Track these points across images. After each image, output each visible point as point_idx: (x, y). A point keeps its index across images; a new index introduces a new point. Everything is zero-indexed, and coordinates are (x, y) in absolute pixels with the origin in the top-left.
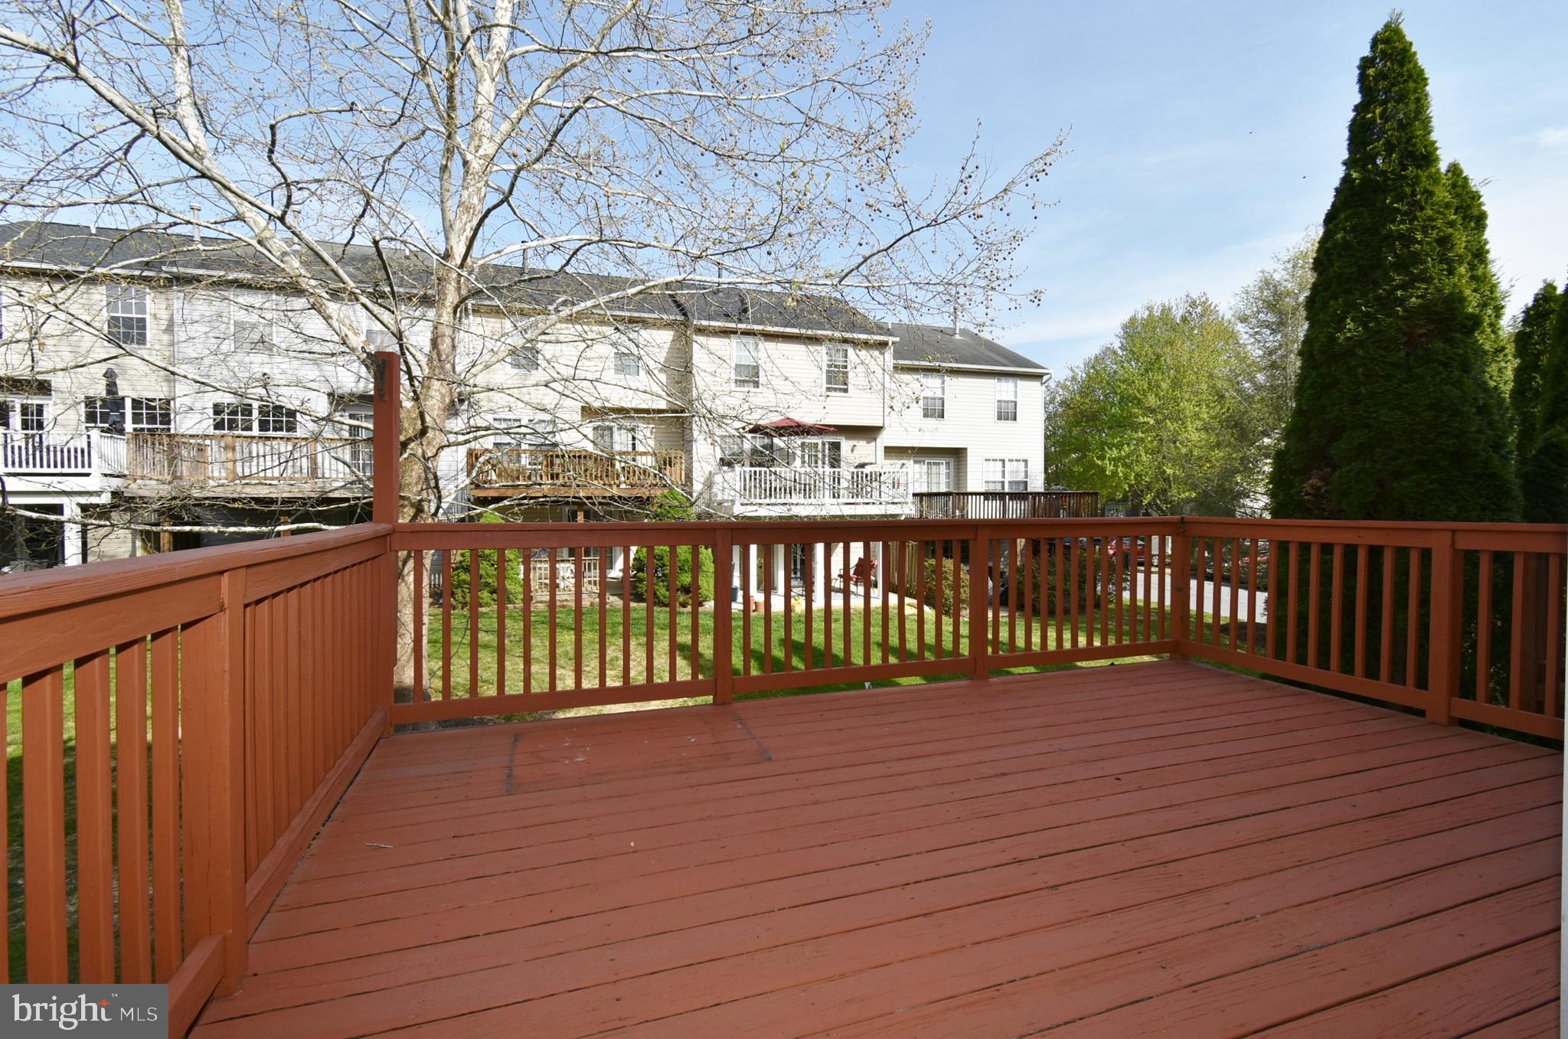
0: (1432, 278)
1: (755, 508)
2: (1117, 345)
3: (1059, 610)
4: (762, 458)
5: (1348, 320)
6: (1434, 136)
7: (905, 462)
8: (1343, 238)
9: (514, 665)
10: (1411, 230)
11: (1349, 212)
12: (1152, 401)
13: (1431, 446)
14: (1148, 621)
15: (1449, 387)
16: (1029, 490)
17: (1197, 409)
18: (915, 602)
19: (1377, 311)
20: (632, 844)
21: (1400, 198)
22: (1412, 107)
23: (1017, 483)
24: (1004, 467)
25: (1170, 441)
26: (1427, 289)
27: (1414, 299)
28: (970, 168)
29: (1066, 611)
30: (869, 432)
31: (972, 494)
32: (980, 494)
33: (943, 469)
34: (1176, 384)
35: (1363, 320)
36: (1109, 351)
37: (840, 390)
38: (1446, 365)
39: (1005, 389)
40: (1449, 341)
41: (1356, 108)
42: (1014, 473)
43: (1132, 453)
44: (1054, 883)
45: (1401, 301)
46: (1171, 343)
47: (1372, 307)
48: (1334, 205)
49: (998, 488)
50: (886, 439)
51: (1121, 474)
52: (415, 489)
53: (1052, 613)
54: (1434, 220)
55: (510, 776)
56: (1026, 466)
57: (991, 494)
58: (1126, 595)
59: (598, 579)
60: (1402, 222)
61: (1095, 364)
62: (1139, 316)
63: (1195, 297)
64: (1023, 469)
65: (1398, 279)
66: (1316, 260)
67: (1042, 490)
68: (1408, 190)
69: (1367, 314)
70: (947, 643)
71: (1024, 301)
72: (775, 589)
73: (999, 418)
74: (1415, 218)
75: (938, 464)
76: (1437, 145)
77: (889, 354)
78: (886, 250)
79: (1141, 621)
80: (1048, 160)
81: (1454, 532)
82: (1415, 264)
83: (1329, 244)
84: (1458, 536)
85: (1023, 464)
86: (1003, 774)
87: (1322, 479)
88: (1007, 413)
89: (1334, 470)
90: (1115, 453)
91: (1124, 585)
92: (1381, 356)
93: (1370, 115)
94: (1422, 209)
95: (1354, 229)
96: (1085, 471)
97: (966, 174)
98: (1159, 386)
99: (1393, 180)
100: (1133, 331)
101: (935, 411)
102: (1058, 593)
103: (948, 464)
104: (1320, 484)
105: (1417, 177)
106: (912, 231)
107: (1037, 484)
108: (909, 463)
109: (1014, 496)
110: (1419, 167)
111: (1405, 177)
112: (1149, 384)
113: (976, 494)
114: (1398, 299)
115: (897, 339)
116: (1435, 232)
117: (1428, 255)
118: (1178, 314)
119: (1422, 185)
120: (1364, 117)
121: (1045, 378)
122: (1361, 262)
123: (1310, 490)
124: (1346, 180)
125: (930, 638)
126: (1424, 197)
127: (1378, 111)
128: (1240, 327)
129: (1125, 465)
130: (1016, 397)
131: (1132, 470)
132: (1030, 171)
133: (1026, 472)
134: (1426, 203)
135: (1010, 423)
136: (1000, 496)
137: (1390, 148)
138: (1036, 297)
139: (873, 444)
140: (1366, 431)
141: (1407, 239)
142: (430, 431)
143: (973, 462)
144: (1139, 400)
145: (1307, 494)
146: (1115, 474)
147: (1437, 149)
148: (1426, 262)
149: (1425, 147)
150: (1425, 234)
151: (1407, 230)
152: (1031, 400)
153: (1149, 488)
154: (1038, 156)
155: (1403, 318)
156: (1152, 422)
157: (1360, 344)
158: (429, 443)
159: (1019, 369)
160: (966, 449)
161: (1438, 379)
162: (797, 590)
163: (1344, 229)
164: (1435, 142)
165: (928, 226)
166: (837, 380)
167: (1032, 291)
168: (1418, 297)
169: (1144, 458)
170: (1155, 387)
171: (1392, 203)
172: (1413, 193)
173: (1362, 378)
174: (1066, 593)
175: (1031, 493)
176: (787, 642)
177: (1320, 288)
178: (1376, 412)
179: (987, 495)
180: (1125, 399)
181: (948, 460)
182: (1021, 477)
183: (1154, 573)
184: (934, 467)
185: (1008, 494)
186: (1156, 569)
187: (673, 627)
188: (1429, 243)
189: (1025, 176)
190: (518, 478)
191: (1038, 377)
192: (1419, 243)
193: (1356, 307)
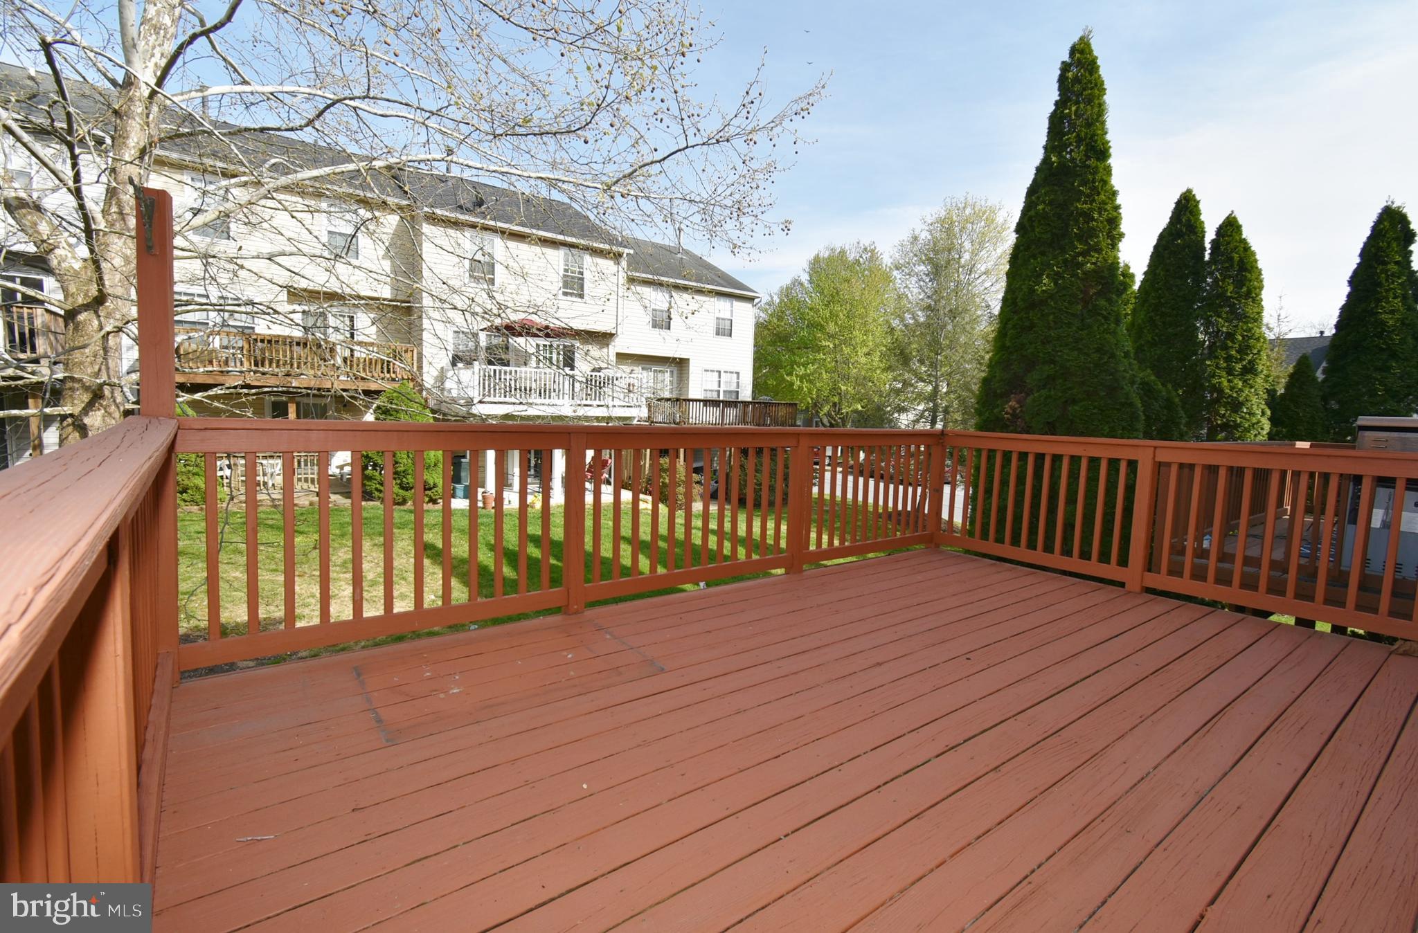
0: (1101, 250)
1: (525, 407)
2: (805, 278)
3: (764, 502)
4: (498, 357)
5: (1044, 277)
6: (1108, 137)
7: (635, 368)
8: (1044, 209)
9: (343, 590)
10: (1091, 210)
11: (1047, 189)
12: (832, 328)
13: (1096, 380)
14: (833, 513)
15: (1107, 336)
16: (740, 400)
17: (865, 337)
18: (649, 498)
19: (1064, 271)
20: (585, 786)
21: (1084, 183)
22: (1096, 110)
23: (731, 392)
24: (720, 377)
25: (844, 362)
26: (1098, 258)
27: (1089, 265)
28: (754, 94)
29: (771, 504)
30: (603, 338)
31: (693, 400)
32: (700, 401)
33: (667, 375)
34: (849, 316)
35: (1055, 277)
36: (797, 283)
37: (576, 295)
38: (1106, 318)
39: (722, 307)
40: (1109, 301)
41: (1057, 103)
42: (728, 383)
43: (815, 371)
44: (995, 766)
45: (1080, 265)
46: (848, 281)
47: (1061, 268)
48: (1035, 181)
49: (714, 396)
50: (618, 346)
51: (805, 389)
52: (89, 371)
53: (757, 505)
54: (1106, 204)
55: (379, 721)
56: (738, 378)
57: (709, 401)
58: (815, 490)
59: (315, 476)
60: (1085, 203)
61: (787, 292)
62: (821, 255)
63: (867, 244)
64: (736, 380)
65: (1080, 247)
66: (1018, 224)
67: (750, 400)
68: (1090, 177)
69: (1057, 273)
70: (680, 533)
71: (777, 229)
72: (510, 485)
73: (718, 334)
74: (1094, 200)
75: (662, 372)
76: (1110, 144)
77: (624, 263)
78: (659, 161)
79: (827, 511)
80: (811, 100)
81: (1155, 448)
82: (1091, 237)
83: (1032, 213)
84: (1158, 451)
85: (735, 375)
86: (879, 664)
87: (1018, 402)
88: (724, 330)
89: (1028, 395)
90: (801, 371)
91: (814, 481)
92: (1066, 307)
93: (1067, 111)
94: (1099, 194)
95: (1051, 203)
96: (778, 384)
97: (749, 99)
98: (837, 316)
99: (1080, 167)
100: (818, 267)
101: (662, 322)
102: (765, 489)
103: (672, 372)
104: (1017, 406)
105: (1097, 167)
106: (687, 147)
107: (746, 394)
108: (638, 369)
109: (727, 404)
110: (1098, 159)
111: (1089, 167)
112: (830, 313)
113: (696, 401)
114: (1078, 263)
115: (632, 252)
116: (1106, 213)
117: (1100, 231)
118: (851, 257)
119: (1100, 175)
120: (1062, 112)
121: (756, 301)
122: (1054, 231)
123: (1009, 410)
124: (1046, 161)
125: (663, 529)
126: (1101, 184)
127: (1074, 109)
128: (895, 273)
129: (810, 381)
130: (732, 316)
131: (815, 385)
132: (796, 108)
133: (738, 383)
134: (1102, 189)
135: (725, 339)
136: (715, 403)
137: (1079, 140)
138: (786, 228)
139: (605, 350)
140: (1052, 366)
141: (1088, 217)
142: (110, 299)
143: (694, 370)
144: (822, 326)
145: (1007, 413)
146: (801, 388)
147: (1110, 147)
148: (1098, 237)
149: (1103, 144)
150: (1100, 214)
151: (1089, 209)
152: (745, 318)
153: (827, 401)
154: (802, 94)
155: (1082, 279)
156: (831, 346)
157: (1051, 297)
158: (108, 316)
159: (733, 291)
160: (688, 359)
161: (1102, 329)
162: (533, 486)
163: (1044, 202)
164: (1109, 142)
165: (704, 144)
166: (574, 285)
167: (783, 221)
168: (1092, 264)
169: (825, 377)
170: (833, 316)
171: (1079, 186)
172: (1094, 181)
173: (1052, 324)
174: (772, 489)
175: (742, 402)
176: (524, 537)
177: (1021, 248)
178: (1061, 351)
179: (706, 402)
180: (813, 326)
181: (672, 368)
182: (733, 388)
183: (827, 471)
184: (660, 375)
185: (722, 401)
186: (829, 468)
187: (419, 528)
188: (1102, 222)
189: (789, 112)
190: (211, 362)
191: (750, 299)
192: (1095, 220)
193: (1049, 266)
